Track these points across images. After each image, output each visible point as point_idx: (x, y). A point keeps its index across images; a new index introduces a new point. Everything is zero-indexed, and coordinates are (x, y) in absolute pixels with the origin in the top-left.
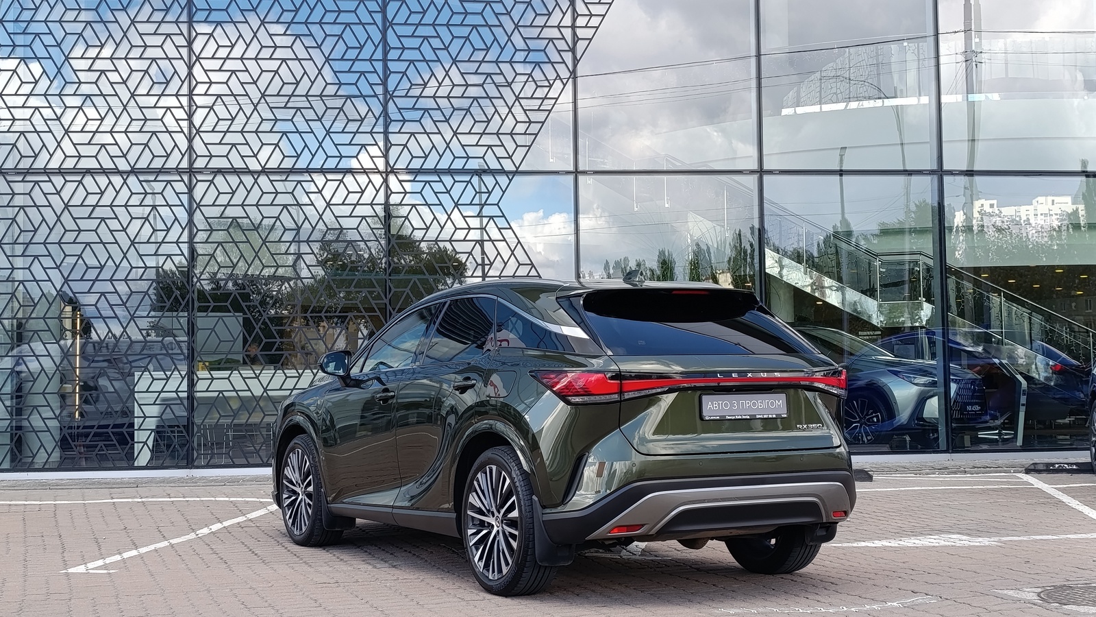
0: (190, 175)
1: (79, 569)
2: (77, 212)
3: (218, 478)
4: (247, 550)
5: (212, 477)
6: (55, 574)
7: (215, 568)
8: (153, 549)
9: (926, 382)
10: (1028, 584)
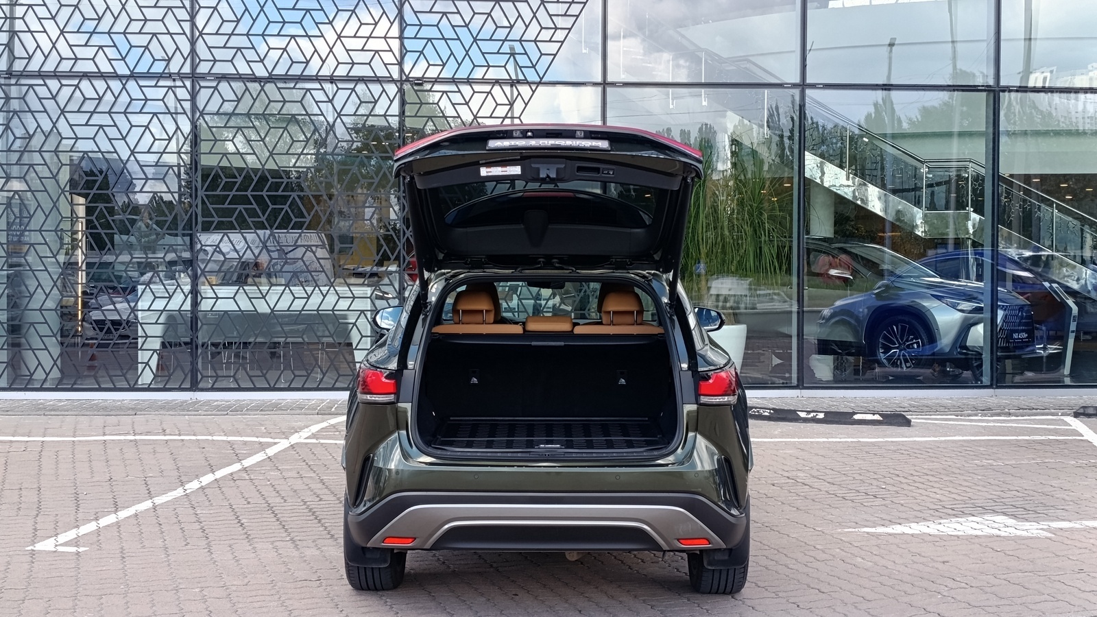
0: (193, 81)
1: (47, 545)
2: (73, 118)
3: (223, 403)
4: (234, 517)
5: (217, 401)
6: (20, 553)
7: (194, 547)
8: (134, 512)
9: (970, 309)
10: (1082, 609)
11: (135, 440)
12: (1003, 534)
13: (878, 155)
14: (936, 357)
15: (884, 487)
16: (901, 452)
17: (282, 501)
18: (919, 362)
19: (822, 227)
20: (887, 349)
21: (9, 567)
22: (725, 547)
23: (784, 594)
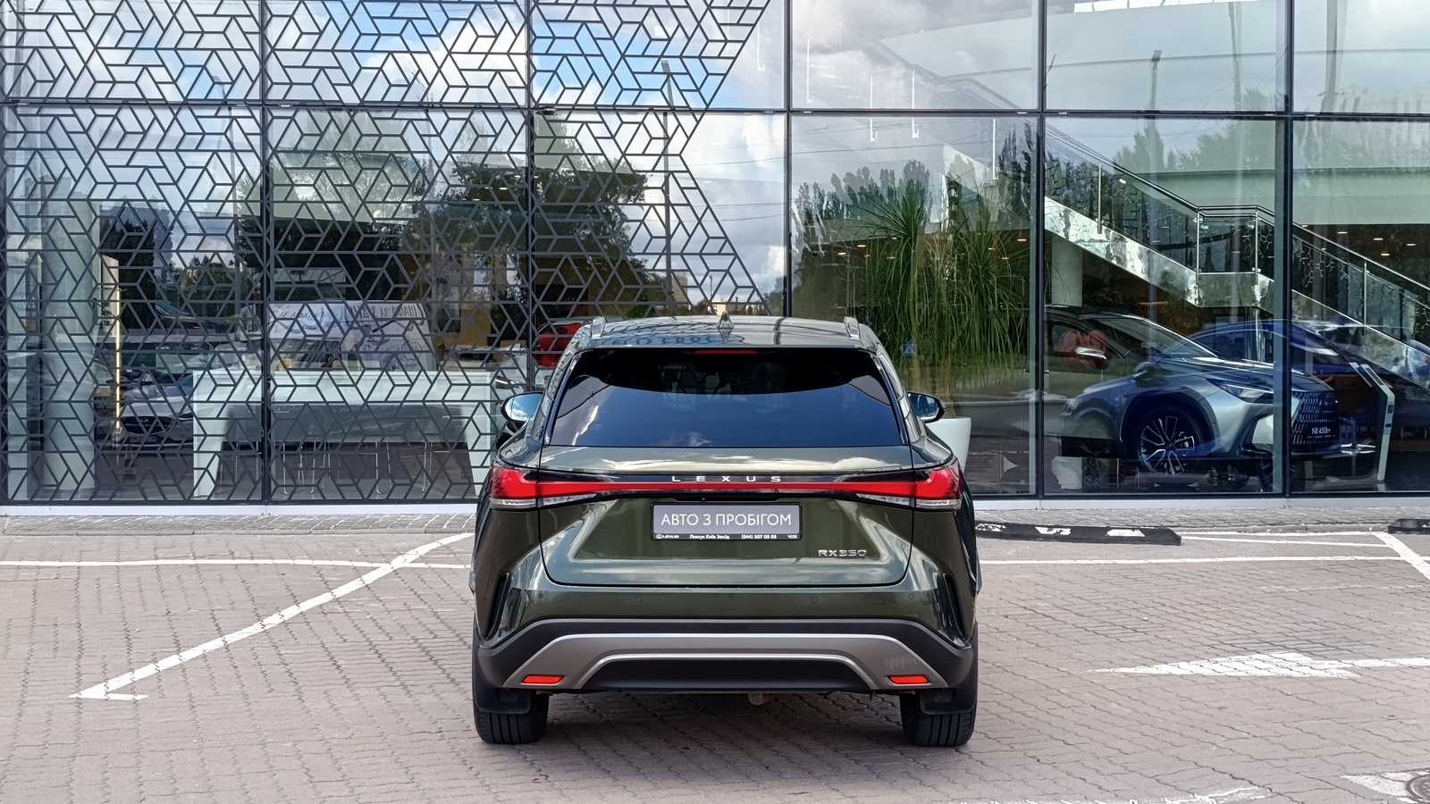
0: (263, 109)
1: (95, 692)
2: (111, 158)
3: (303, 519)
4: (328, 658)
5: (296, 516)
6: (62, 701)
7: (280, 694)
8: (200, 653)
9: (1257, 396)
10: (1392, 762)
11: (196, 565)
12: (1295, 674)
13: (1139, 202)
14: (1213, 459)
15: (1146, 618)
16: (1169, 576)
17: (387, 638)
18: (1192, 465)
19: (1067, 293)
20: (1150, 449)
21: (51, 718)
22: (947, 686)
23: (1021, 747)
